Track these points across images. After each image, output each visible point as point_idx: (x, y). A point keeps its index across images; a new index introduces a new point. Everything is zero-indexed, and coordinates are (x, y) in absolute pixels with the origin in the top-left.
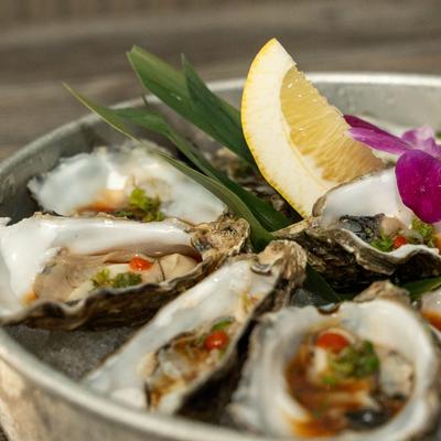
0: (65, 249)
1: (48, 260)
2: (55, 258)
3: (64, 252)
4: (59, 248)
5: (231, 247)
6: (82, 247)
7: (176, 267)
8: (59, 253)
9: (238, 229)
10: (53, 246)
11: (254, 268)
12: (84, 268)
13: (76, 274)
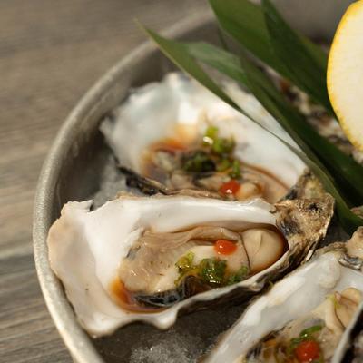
0: (148, 228)
1: (131, 244)
2: (139, 241)
3: (147, 233)
4: (142, 229)
5: (317, 230)
6: (165, 226)
7: (259, 248)
8: (143, 234)
9: (324, 207)
10: (136, 228)
11: (342, 260)
12: (168, 250)
13: (160, 257)
